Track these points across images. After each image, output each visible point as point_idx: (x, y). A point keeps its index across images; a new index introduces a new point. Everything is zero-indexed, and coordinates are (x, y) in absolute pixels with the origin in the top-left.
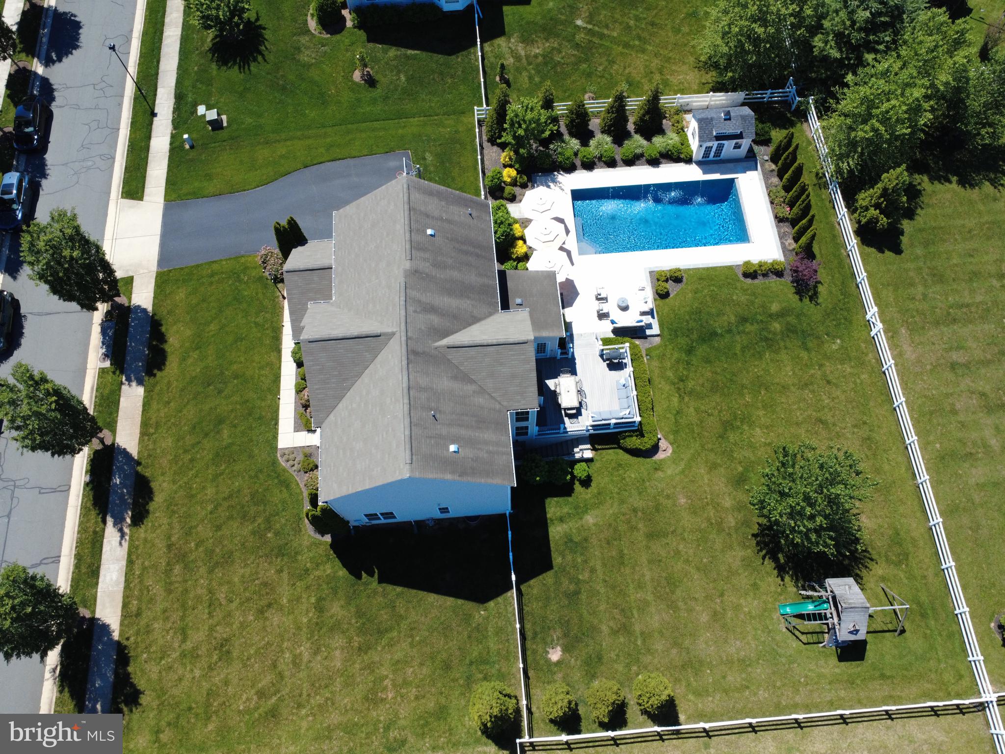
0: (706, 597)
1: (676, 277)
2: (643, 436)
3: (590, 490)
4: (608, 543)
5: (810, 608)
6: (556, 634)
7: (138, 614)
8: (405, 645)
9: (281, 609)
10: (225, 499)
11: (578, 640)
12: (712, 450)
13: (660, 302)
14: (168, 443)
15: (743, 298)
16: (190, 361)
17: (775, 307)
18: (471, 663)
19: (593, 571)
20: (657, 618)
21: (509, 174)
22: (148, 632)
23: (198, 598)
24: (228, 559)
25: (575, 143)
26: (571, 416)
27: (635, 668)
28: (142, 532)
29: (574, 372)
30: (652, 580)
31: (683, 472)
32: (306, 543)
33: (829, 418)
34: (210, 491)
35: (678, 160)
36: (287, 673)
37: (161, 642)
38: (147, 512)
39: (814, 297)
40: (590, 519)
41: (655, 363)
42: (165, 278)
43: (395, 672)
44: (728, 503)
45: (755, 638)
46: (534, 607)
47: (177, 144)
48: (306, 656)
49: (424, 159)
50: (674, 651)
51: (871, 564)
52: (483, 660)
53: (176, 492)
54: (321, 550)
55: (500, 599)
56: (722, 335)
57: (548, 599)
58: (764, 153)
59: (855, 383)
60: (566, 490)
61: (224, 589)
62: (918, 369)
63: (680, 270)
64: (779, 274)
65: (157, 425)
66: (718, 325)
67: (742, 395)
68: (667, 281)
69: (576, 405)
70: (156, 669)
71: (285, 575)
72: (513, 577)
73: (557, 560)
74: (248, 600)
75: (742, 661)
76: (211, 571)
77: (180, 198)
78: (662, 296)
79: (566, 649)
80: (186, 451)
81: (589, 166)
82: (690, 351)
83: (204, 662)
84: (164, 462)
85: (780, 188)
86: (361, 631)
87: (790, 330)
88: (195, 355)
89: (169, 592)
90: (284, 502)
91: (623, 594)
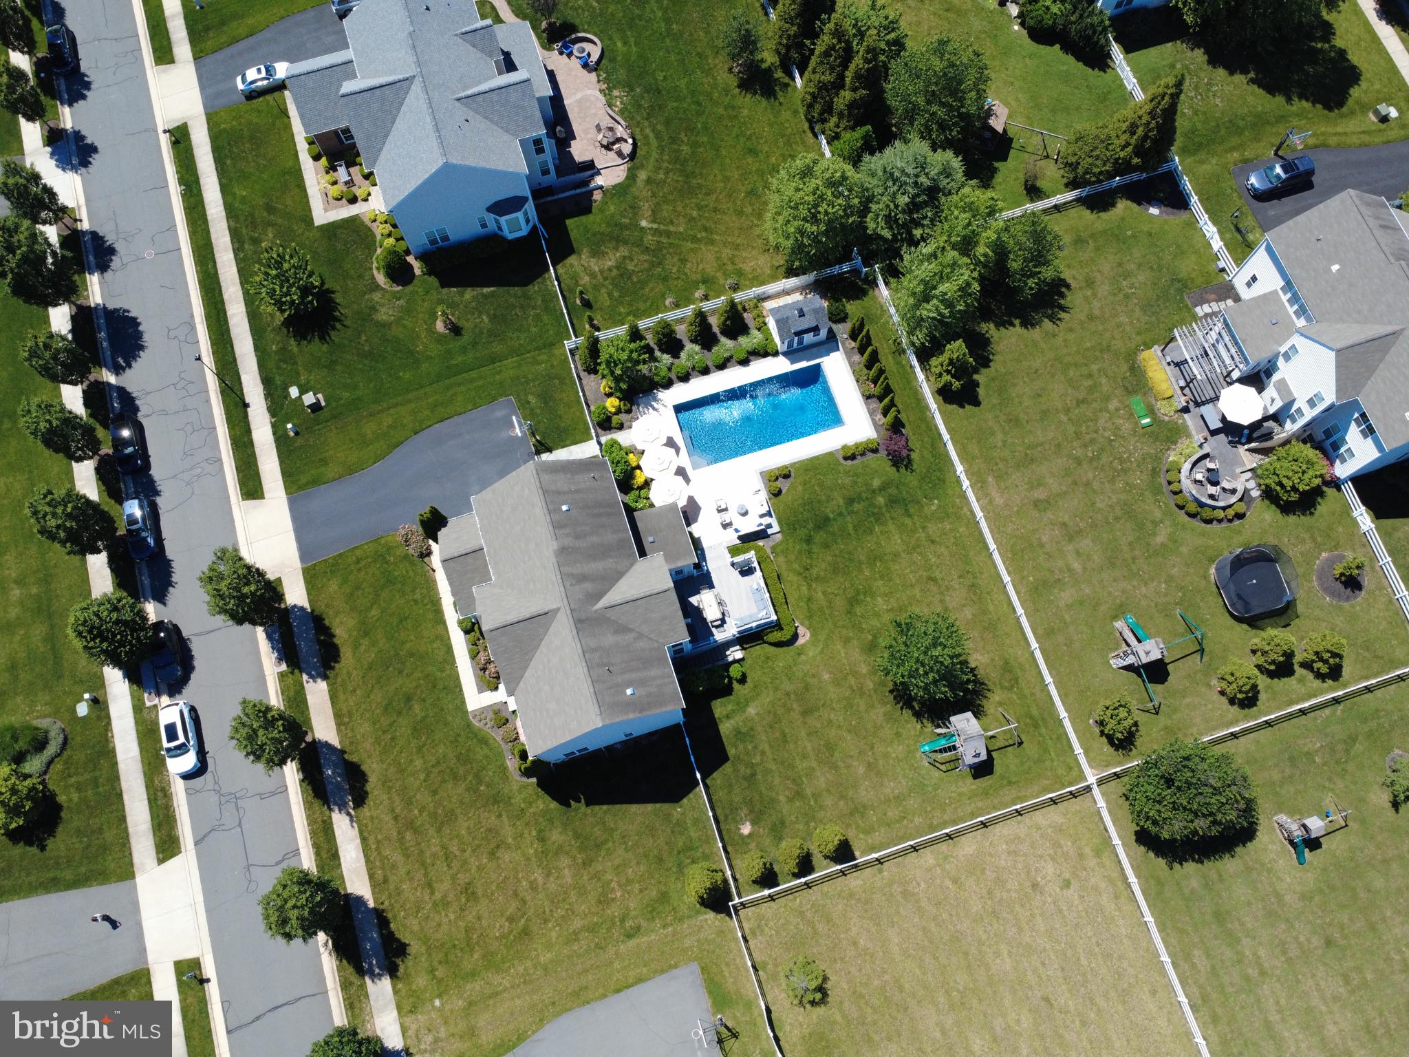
0: (860, 753)
1: (785, 474)
2: (782, 629)
3: (747, 685)
4: (771, 727)
5: (943, 743)
6: (743, 812)
7: (386, 881)
8: (621, 851)
9: (508, 847)
10: (433, 766)
11: (761, 812)
12: (843, 626)
13: (775, 500)
14: (365, 728)
15: (847, 481)
16: (363, 648)
17: (876, 483)
18: (679, 853)
19: (763, 753)
20: (822, 779)
21: (612, 403)
22: (399, 894)
23: (434, 856)
24: (451, 816)
25: (666, 358)
26: (717, 627)
27: (812, 824)
28: (366, 811)
29: (711, 586)
30: (813, 749)
31: (822, 652)
32: (515, 787)
33: (937, 574)
34: (418, 763)
35: (765, 354)
36: (528, 898)
37: (412, 898)
38: (366, 793)
39: (909, 464)
40: (752, 711)
41: (781, 559)
42: (313, 572)
43: (618, 874)
44: (864, 669)
45: (905, 777)
46: (719, 795)
47: (280, 432)
48: (540, 880)
49: (528, 402)
50: (842, 803)
51: (989, 694)
52: (688, 848)
53: (387, 770)
54: (530, 790)
55: (691, 795)
56: (835, 520)
57: (730, 785)
58: (842, 330)
59: (955, 537)
60: (727, 691)
61: (455, 842)
62: (1006, 513)
63: (786, 467)
64: (875, 451)
65: (350, 714)
66: (829, 510)
67: (860, 571)
68: (777, 479)
69: (720, 616)
70: (415, 922)
71: (504, 818)
72: (698, 776)
73: (731, 751)
74: (479, 846)
75: (897, 798)
76: (439, 831)
77: (300, 488)
78: (777, 494)
79: (753, 823)
80: (384, 732)
81: (685, 378)
82: (809, 540)
83: (455, 906)
84: (368, 745)
85: (862, 366)
86: (582, 849)
87: (893, 502)
88: (365, 642)
89: (407, 856)
90: (487, 757)
91: (792, 766)
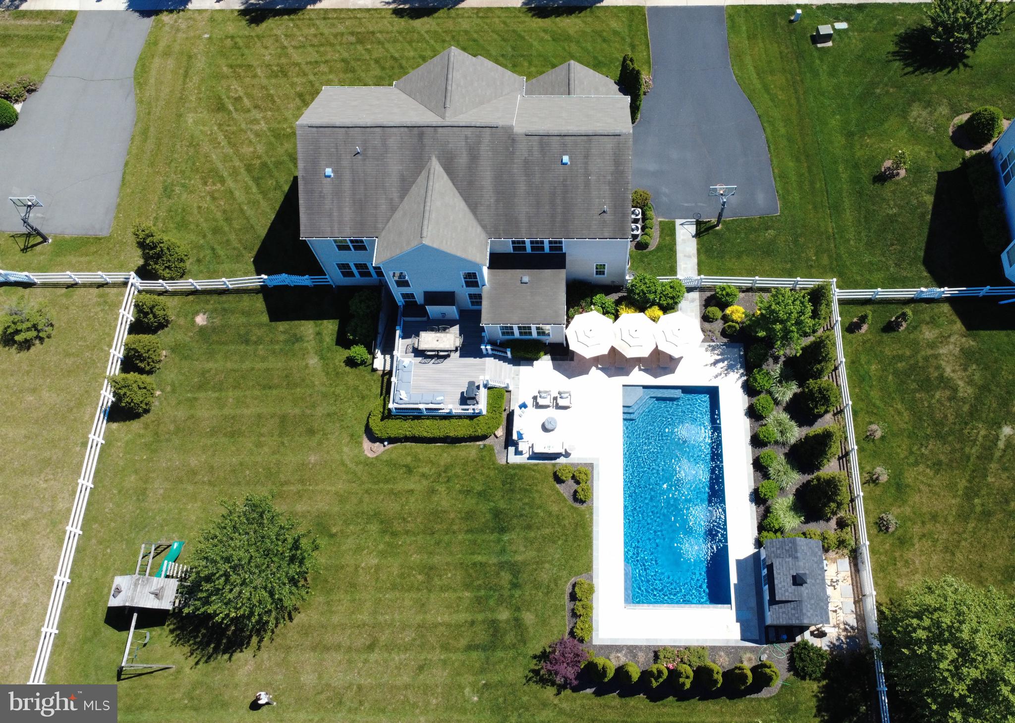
1: (581, 495)
4: (286, 376)
6: (217, 321)
7: (325, 18)
8: (244, 198)
11: (207, 339)
14: (466, 25)
16: (542, 35)
20: (206, 415)
21: (738, 313)
22: (309, 25)
23: (324, 54)
25: (786, 395)
26: (412, 343)
28: (390, 15)
29: (463, 354)
30: (242, 416)
35: (762, 529)
39: (539, 678)
40: (313, 361)
41: (474, 454)
44: (300, 508)
45: (161, 510)
46: (246, 302)
49: (767, 229)
50: (172, 428)
53: (418, 33)
56: (499, 540)
57: (248, 315)
58: (774, 658)
60: (342, 340)
64: (574, 632)
65: (485, 18)
66: (513, 537)
67: (421, 550)
68: (577, 483)
70: (279, 32)
73: (282, 326)
76: (343, 60)
77: (731, 17)
83: (274, 62)
84: (449, 24)
86: (264, 166)
88: (547, 37)
89: (336, 35)
91: (236, 386)
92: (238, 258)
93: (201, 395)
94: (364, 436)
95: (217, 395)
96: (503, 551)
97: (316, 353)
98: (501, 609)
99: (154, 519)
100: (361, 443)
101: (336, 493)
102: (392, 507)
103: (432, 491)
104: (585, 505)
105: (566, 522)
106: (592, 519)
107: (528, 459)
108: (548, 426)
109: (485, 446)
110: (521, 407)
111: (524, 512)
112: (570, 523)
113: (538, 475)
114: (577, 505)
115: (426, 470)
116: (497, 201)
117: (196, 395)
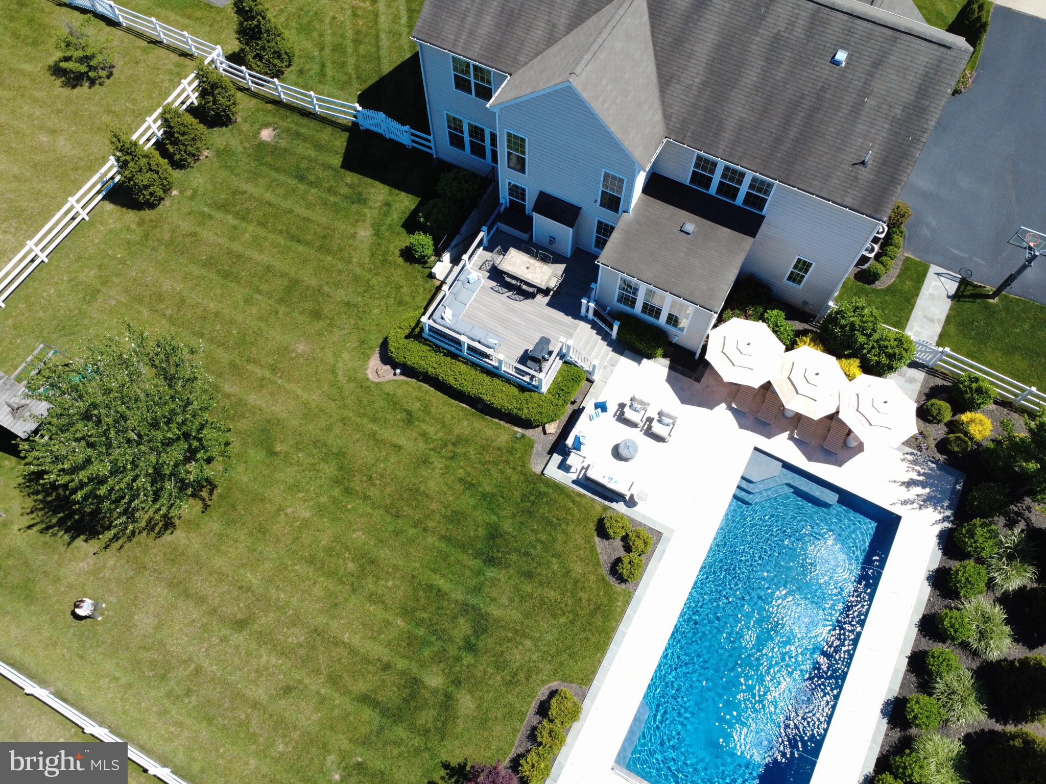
0: (183, 302)
1: (624, 569)
4: (325, 236)
6: (283, 144)
11: (261, 158)
15: (517, 657)
20: (211, 240)
21: (980, 426)
29: (554, 302)
30: (250, 259)
40: (365, 233)
44: (254, 400)
50: (167, 236)
51: (29, 522)
56: (479, 572)
57: (320, 150)
66: (501, 578)
67: (370, 530)
68: (627, 550)
73: (351, 178)
75: (95, 294)
87: (412, 698)
91: (262, 222)
92: (344, 86)
93: (218, 215)
94: (377, 350)
95: (236, 222)
96: (477, 590)
97: (373, 225)
98: (435, 668)
99: (87, 329)
100: (368, 357)
101: (305, 403)
102: (363, 454)
103: (425, 461)
104: (623, 586)
105: (584, 596)
106: (623, 612)
107: (574, 482)
108: (623, 451)
109: (523, 436)
110: (597, 406)
111: (533, 552)
112: (589, 600)
113: (576, 511)
114: (611, 580)
115: (431, 430)
116: (705, 84)
117: (213, 213)
